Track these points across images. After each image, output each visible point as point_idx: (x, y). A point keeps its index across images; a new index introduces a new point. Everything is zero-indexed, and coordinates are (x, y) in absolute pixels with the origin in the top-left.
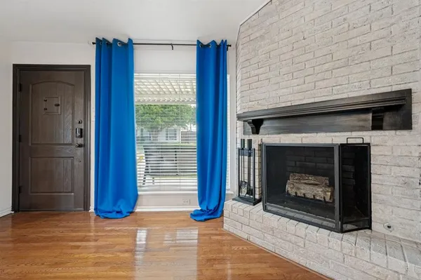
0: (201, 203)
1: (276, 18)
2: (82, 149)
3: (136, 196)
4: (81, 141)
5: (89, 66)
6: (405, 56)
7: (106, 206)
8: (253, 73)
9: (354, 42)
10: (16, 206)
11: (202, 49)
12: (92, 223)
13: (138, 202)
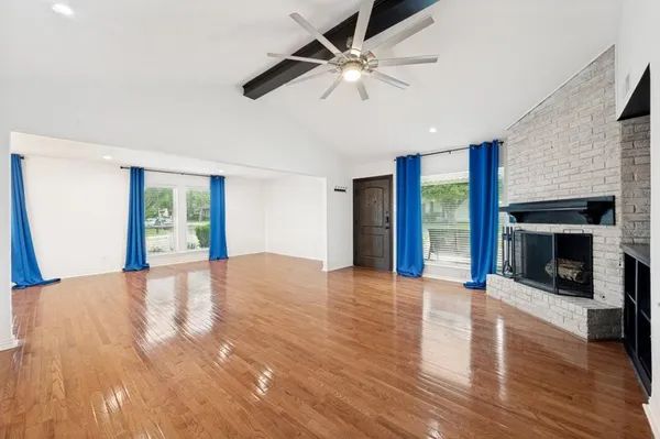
0: (473, 277)
1: (532, 128)
2: (387, 231)
3: (423, 266)
4: (387, 225)
5: (392, 176)
6: (612, 170)
7: (404, 268)
8: (518, 171)
9: (582, 155)
10: (356, 262)
11: (475, 151)
12: (395, 278)
13: (425, 269)
